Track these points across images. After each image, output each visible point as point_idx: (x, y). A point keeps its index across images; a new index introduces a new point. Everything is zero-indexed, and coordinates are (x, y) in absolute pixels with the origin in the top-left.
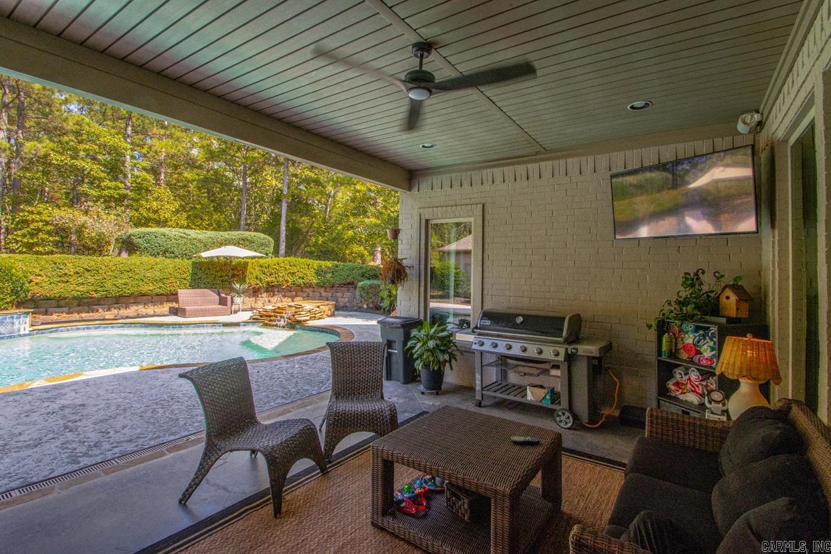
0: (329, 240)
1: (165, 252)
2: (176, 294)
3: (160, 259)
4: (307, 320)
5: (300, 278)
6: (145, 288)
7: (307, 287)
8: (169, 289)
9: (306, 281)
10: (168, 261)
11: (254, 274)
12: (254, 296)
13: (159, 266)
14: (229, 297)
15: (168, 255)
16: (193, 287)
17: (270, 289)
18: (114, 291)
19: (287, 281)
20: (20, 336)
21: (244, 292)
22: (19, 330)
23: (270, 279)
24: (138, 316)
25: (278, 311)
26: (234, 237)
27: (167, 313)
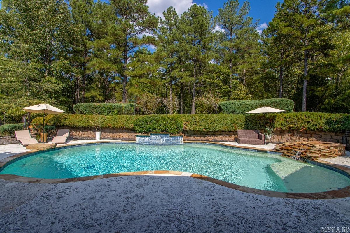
0: (340, 100)
1: (234, 111)
2: (237, 132)
3: (231, 114)
4: (318, 157)
5: (314, 125)
6: (224, 128)
7: (320, 132)
8: (234, 129)
9: (318, 127)
10: (234, 115)
11: (280, 122)
12: (280, 135)
13: (230, 118)
14: (263, 135)
15: (234, 113)
16: (245, 128)
17: (291, 131)
18: (212, 129)
19: (303, 127)
20: (180, 144)
21: (273, 132)
22: (180, 142)
23: (290, 125)
24: (220, 141)
25: (294, 147)
26: (268, 102)
27: (233, 140)
